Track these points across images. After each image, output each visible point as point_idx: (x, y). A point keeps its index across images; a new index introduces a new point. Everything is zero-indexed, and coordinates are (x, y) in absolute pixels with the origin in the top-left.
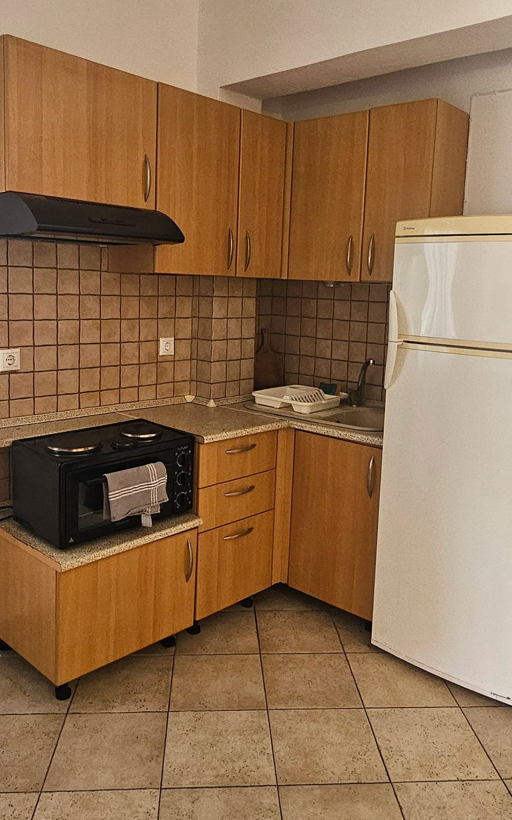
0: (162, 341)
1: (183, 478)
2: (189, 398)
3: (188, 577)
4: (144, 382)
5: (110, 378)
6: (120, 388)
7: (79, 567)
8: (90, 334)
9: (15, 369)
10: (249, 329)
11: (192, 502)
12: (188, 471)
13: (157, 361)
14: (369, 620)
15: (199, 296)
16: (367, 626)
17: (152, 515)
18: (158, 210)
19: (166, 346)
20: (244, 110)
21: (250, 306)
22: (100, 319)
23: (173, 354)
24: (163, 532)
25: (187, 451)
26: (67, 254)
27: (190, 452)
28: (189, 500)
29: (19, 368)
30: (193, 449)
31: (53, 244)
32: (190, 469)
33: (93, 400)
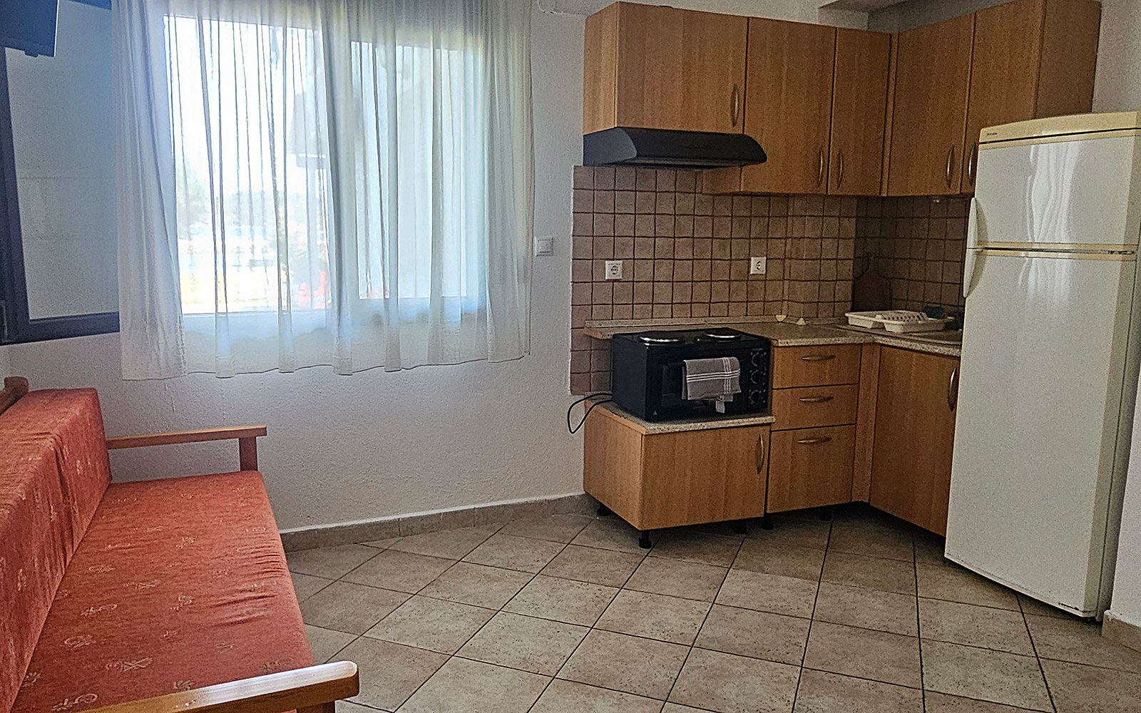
0: (753, 261)
1: (757, 377)
2: (781, 318)
3: (759, 470)
4: (734, 298)
5: (701, 291)
6: (710, 302)
7: (660, 434)
8: (684, 252)
9: (618, 278)
10: (847, 250)
11: (767, 402)
12: (763, 370)
13: (747, 278)
14: (943, 535)
15: (793, 216)
16: (940, 541)
17: (725, 403)
18: (745, 133)
19: (757, 265)
20: (840, 28)
21: (850, 226)
22: (693, 237)
23: (764, 272)
24: (736, 421)
25: (761, 352)
26: (665, 178)
27: (765, 354)
28: (764, 399)
29: (621, 277)
30: (768, 351)
31: (654, 171)
32: (765, 369)
33: (685, 312)
